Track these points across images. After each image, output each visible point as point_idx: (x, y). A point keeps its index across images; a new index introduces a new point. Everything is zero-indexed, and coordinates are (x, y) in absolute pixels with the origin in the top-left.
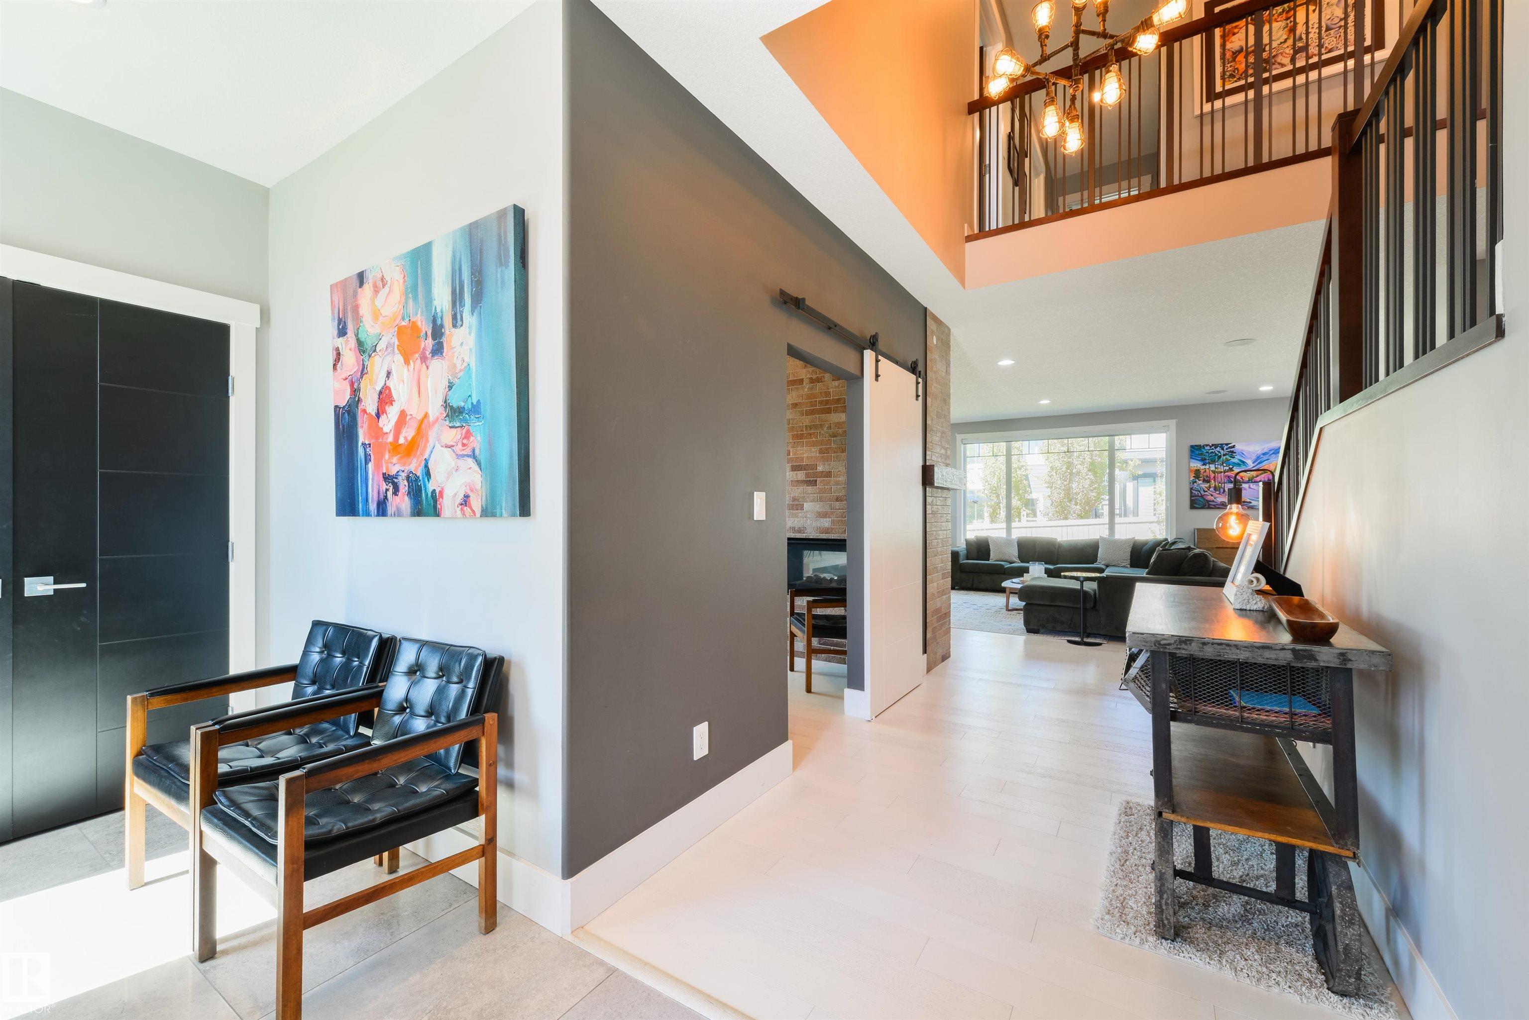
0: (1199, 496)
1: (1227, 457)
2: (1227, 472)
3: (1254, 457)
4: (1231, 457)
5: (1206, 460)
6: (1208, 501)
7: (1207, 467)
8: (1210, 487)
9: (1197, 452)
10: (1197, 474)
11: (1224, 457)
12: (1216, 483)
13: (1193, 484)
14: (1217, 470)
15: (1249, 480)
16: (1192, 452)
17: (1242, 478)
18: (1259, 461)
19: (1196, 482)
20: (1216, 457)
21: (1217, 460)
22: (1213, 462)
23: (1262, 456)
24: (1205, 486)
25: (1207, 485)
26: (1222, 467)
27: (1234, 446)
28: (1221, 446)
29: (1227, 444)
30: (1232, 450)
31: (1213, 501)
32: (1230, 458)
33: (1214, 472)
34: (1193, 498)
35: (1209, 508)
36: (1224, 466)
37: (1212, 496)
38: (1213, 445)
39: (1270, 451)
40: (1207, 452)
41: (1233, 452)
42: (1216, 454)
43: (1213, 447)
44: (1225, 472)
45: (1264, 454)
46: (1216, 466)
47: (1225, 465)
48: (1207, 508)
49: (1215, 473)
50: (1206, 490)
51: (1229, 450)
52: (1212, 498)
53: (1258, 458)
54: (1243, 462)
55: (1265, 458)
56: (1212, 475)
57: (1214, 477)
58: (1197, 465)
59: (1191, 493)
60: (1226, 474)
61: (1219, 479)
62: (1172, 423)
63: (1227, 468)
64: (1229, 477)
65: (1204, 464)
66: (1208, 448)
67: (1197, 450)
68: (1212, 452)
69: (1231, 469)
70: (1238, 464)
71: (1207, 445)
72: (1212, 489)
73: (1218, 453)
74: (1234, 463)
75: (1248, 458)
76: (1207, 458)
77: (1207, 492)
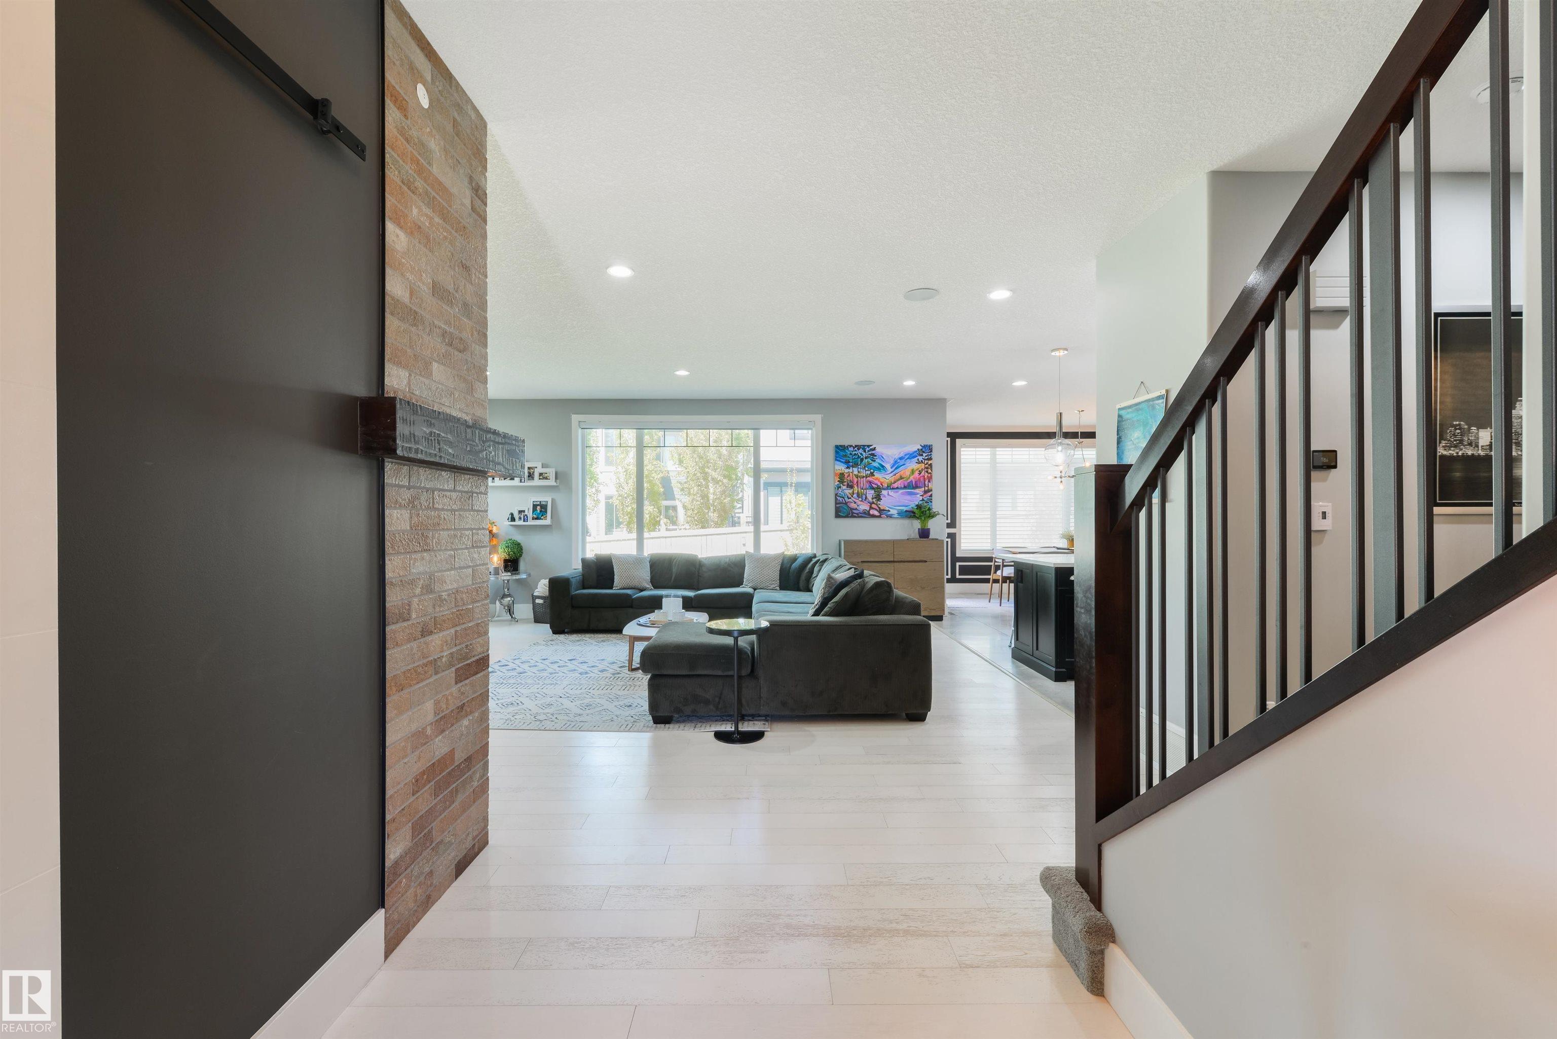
0: (843, 503)
1: (869, 460)
2: (869, 477)
3: (892, 462)
4: (872, 460)
5: (849, 462)
6: (852, 509)
7: (851, 470)
8: (853, 494)
9: (842, 453)
10: (842, 476)
11: (866, 460)
12: (859, 489)
13: (838, 489)
14: (859, 474)
15: (888, 487)
16: (837, 452)
17: (882, 484)
18: (896, 466)
19: (840, 487)
20: (859, 460)
21: (859, 463)
22: (856, 465)
23: (899, 461)
24: (848, 491)
25: (851, 491)
26: (864, 471)
27: (874, 449)
28: (863, 447)
29: (869, 446)
30: (873, 452)
31: (856, 509)
32: (871, 462)
33: (857, 477)
34: (837, 506)
36: (866, 471)
37: (855, 503)
38: (856, 446)
39: (905, 455)
40: (851, 454)
41: (873, 455)
42: (859, 457)
43: (856, 449)
44: (866, 477)
45: (901, 458)
46: (859, 470)
47: (867, 469)
48: (851, 517)
49: (857, 478)
50: (850, 496)
51: (870, 453)
53: (896, 462)
54: (883, 466)
55: (902, 462)
56: (856, 480)
57: (857, 482)
58: (841, 467)
59: (836, 499)
60: (868, 479)
61: (862, 485)
62: (818, 418)
63: (869, 472)
65: (848, 468)
66: (851, 449)
67: (841, 450)
68: (855, 454)
69: (872, 474)
70: (879, 469)
71: (851, 446)
72: (855, 496)
73: (860, 455)
74: (875, 467)
75: (887, 462)
76: (851, 461)
77: (850, 498)
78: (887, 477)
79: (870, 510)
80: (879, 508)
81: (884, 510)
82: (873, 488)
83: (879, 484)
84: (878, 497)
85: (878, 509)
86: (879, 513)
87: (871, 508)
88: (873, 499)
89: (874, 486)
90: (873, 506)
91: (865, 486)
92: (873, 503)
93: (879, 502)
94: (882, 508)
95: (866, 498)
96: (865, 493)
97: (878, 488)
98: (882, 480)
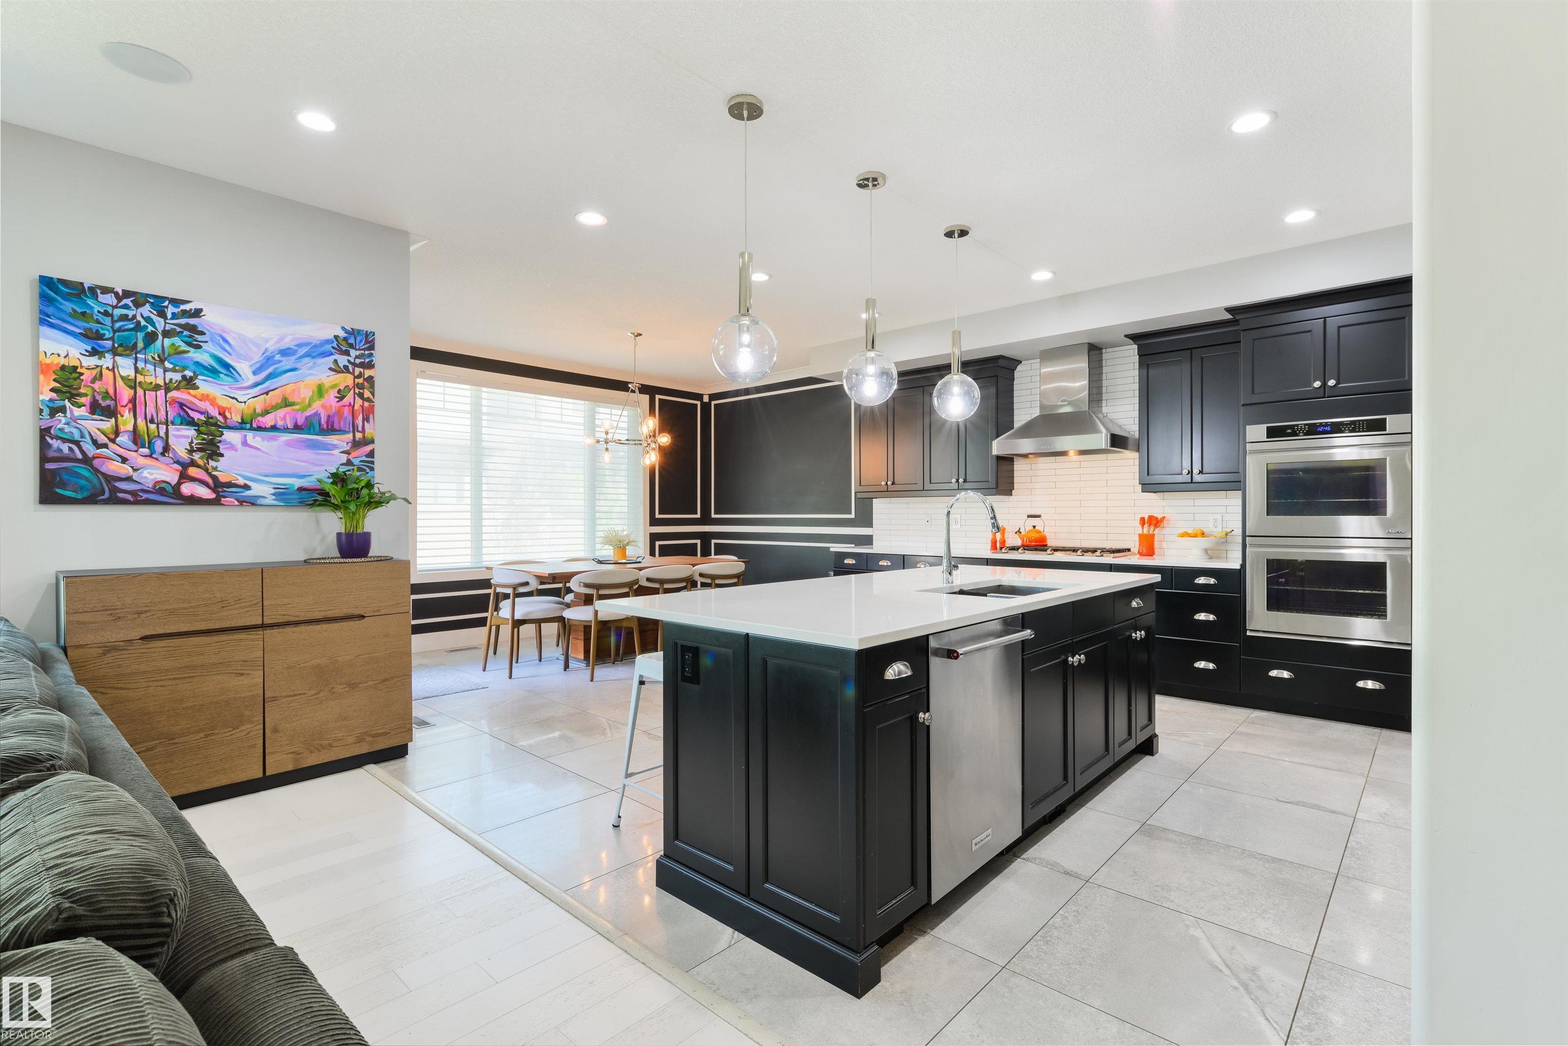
0: (74, 460)
1: (177, 341)
2: (177, 388)
3: (257, 357)
4: (189, 344)
5: (100, 337)
6: (110, 479)
7: (107, 361)
8: (117, 433)
9: (68, 306)
11: (167, 342)
12: (141, 423)
13: (52, 415)
14: (140, 378)
15: (243, 422)
16: (46, 300)
17: (222, 414)
18: (270, 370)
19: (62, 410)
20: (141, 335)
21: (140, 345)
22: (130, 349)
23: (278, 357)
24: (98, 426)
25: (108, 425)
26: (160, 371)
27: (197, 313)
28: (158, 303)
29: (175, 302)
30: (192, 321)
31: (129, 479)
32: (184, 347)
33: (133, 384)
34: (50, 466)
35: (115, 500)
36: (166, 370)
37: (124, 460)
38: (127, 294)
39: (300, 345)
40: (106, 313)
41: (193, 329)
42: (138, 327)
43: (128, 301)
44: (167, 389)
45: (285, 352)
46: (140, 365)
47: (168, 365)
48: (107, 502)
49: (134, 388)
50: (102, 439)
51: (183, 321)
52: (124, 470)
53: (268, 360)
54: (227, 366)
55: (287, 363)
57: (133, 401)
58: (67, 350)
59: (43, 446)
60: (174, 394)
61: (151, 410)
63: (177, 377)
64: (181, 405)
65: (95, 353)
66: (110, 299)
67: (66, 297)
68: (124, 318)
69: (189, 383)
70: (213, 372)
71: (106, 290)
72: (123, 439)
73: (143, 323)
74: (198, 364)
75: (240, 357)
76: (108, 335)
77: (105, 446)
78: (239, 395)
79: (179, 483)
80: (214, 478)
81: (230, 485)
82: (191, 423)
83: (214, 412)
84: (211, 449)
85: (210, 481)
86: (214, 490)
87: (184, 477)
88: (191, 451)
89: (196, 416)
90: (192, 471)
91: (163, 412)
92: (193, 463)
93: (212, 463)
94: (223, 478)
95: (166, 448)
96: (162, 434)
97: (210, 422)
98: (224, 402)
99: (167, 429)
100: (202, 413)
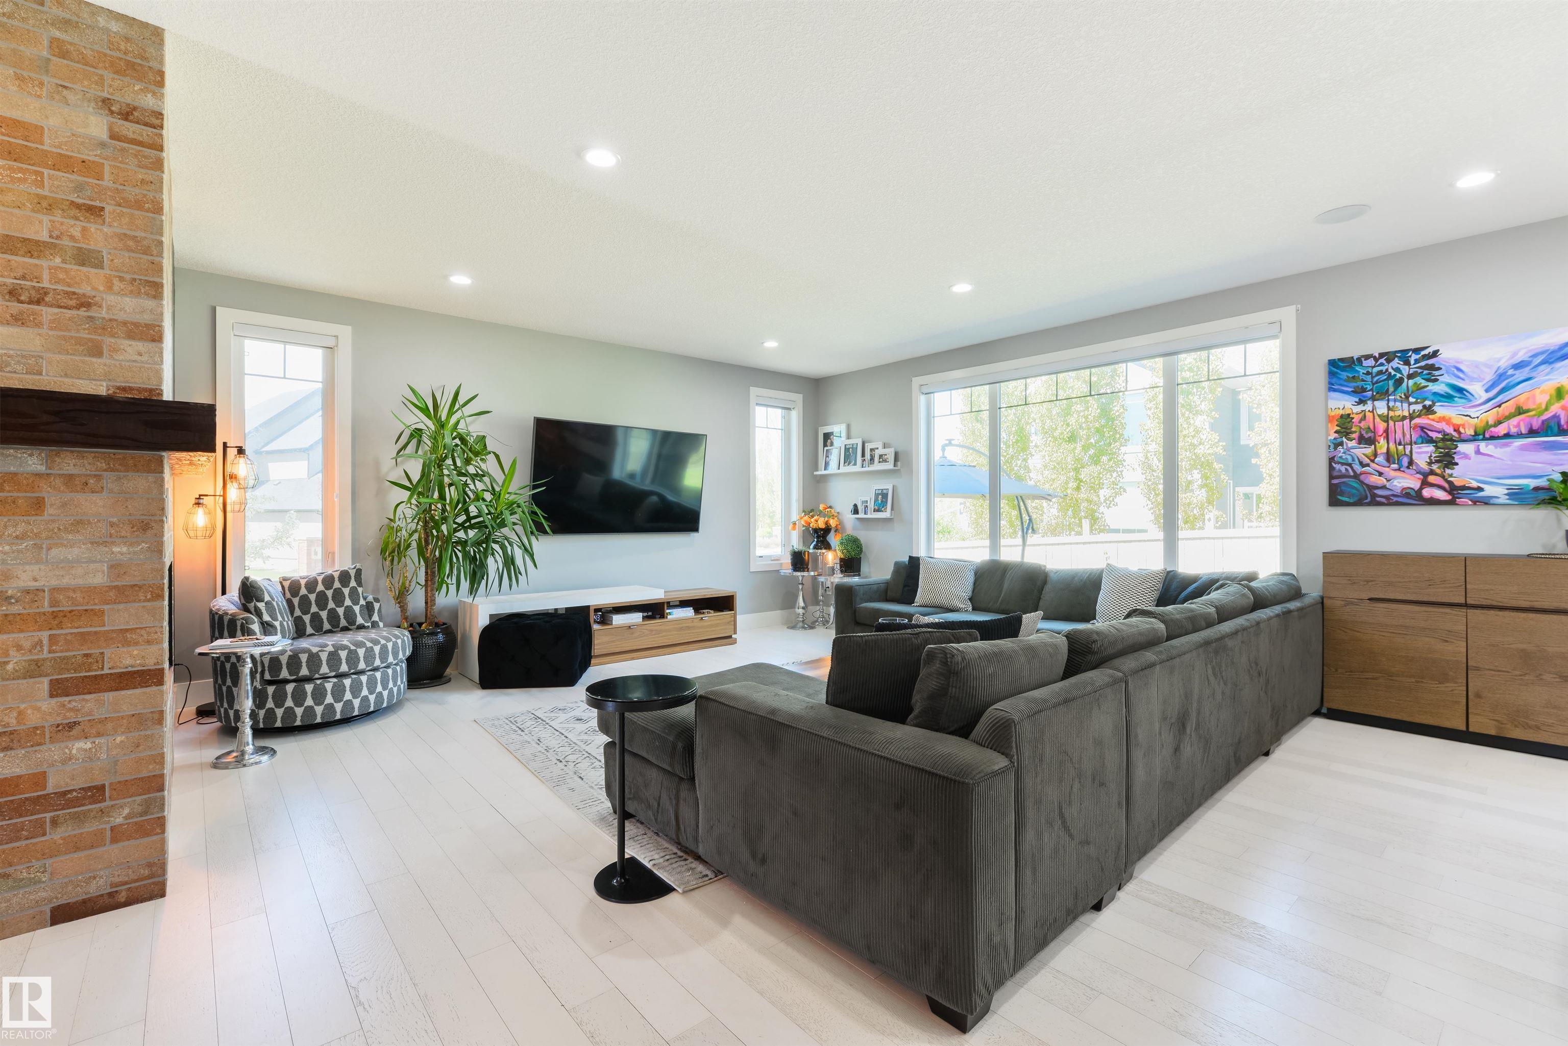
0: (1350, 477)
1: (1419, 380)
2: (1419, 416)
3: (1490, 377)
4: (1428, 380)
5: (1364, 390)
6: (1372, 488)
7: (1369, 406)
8: (1375, 455)
9: (1344, 375)
10: (1344, 424)
11: (1411, 382)
12: (1392, 446)
13: (1335, 448)
14: (1391, 414)
15: (1476, 434)
16: (1331, 374)
17: (1457, 430)
18: (1503, 385)
19: (1341, 444)
20: (1391, 382)
21: (1391, 389)
22: (1383, 394)
23: (1511, 372)
24: (1363, 452)
25: (1369, 450)
26: (1405, 405)
27: (1435, 354)
28: (1404, 355)
29: (1417, 351)
30: (1430, 362)
31: (1384, 487)
32: (1424, 383)
33: (1386, 419)
34: (1335, 481)
35: (1374, 502)
36: (1410, 404)
37: (1381, 474)
38: (1382, 355)
39: (1535, 356)
40: (1368, 373)
41: (1432, 368)
42: (1390, 376)
43: (1382, 361)
44: (1411, 417)
45: (1519, 366)
46: (1391, 404)
47: (1412, 400)
48: (1369, 504)
49: (1387, 422)
50: (1367, 461)
51: (1423, 364)
52: (1381, 481)
53: (1501, 377)
54: (1460, 390)
55: (1521, 375)
56: (1382, 426)
57: (1386, 431)
58: (1344, 404)
59: (1331, 468)
60: (1417, 421)
61: (1399, 436)
62: (1288, 314)
63: (1419, 407)
64: (1422, 428)
65: (1361, 402)
66: (1371, 362)
67: (1343, 369)
68: (1380, 373)
69: (1429, 410)
70: (1448, 397)
71: (1367, 357)
72: (1380, 459)
73: (1393, 373)
74: (1435, 394)
75: (1473, 380)
76: (1369, 387)
77: (1368, 465)
78: (1473, 412)
79: (1421, 489)
80: (1450, 483)
81: (1464, 488)
82: (1430, 441)
83: (1450, 430)
84: (1447, 460)
85: (1446, 485)
86: (1450, 492)
87: (1425, 483)
88: (1430, 463)
89: (1434, 435)
90: (1432, 479)
91: (1408, 436)
92: (1432, 472)
93: (1448, 471)
94: (1457, 482)
95: (1411, 462)
96: (1408, 452)
97: (1447, 438)
98: (1458, 420)
99: (1411, 448)
100: (1439, 432)
